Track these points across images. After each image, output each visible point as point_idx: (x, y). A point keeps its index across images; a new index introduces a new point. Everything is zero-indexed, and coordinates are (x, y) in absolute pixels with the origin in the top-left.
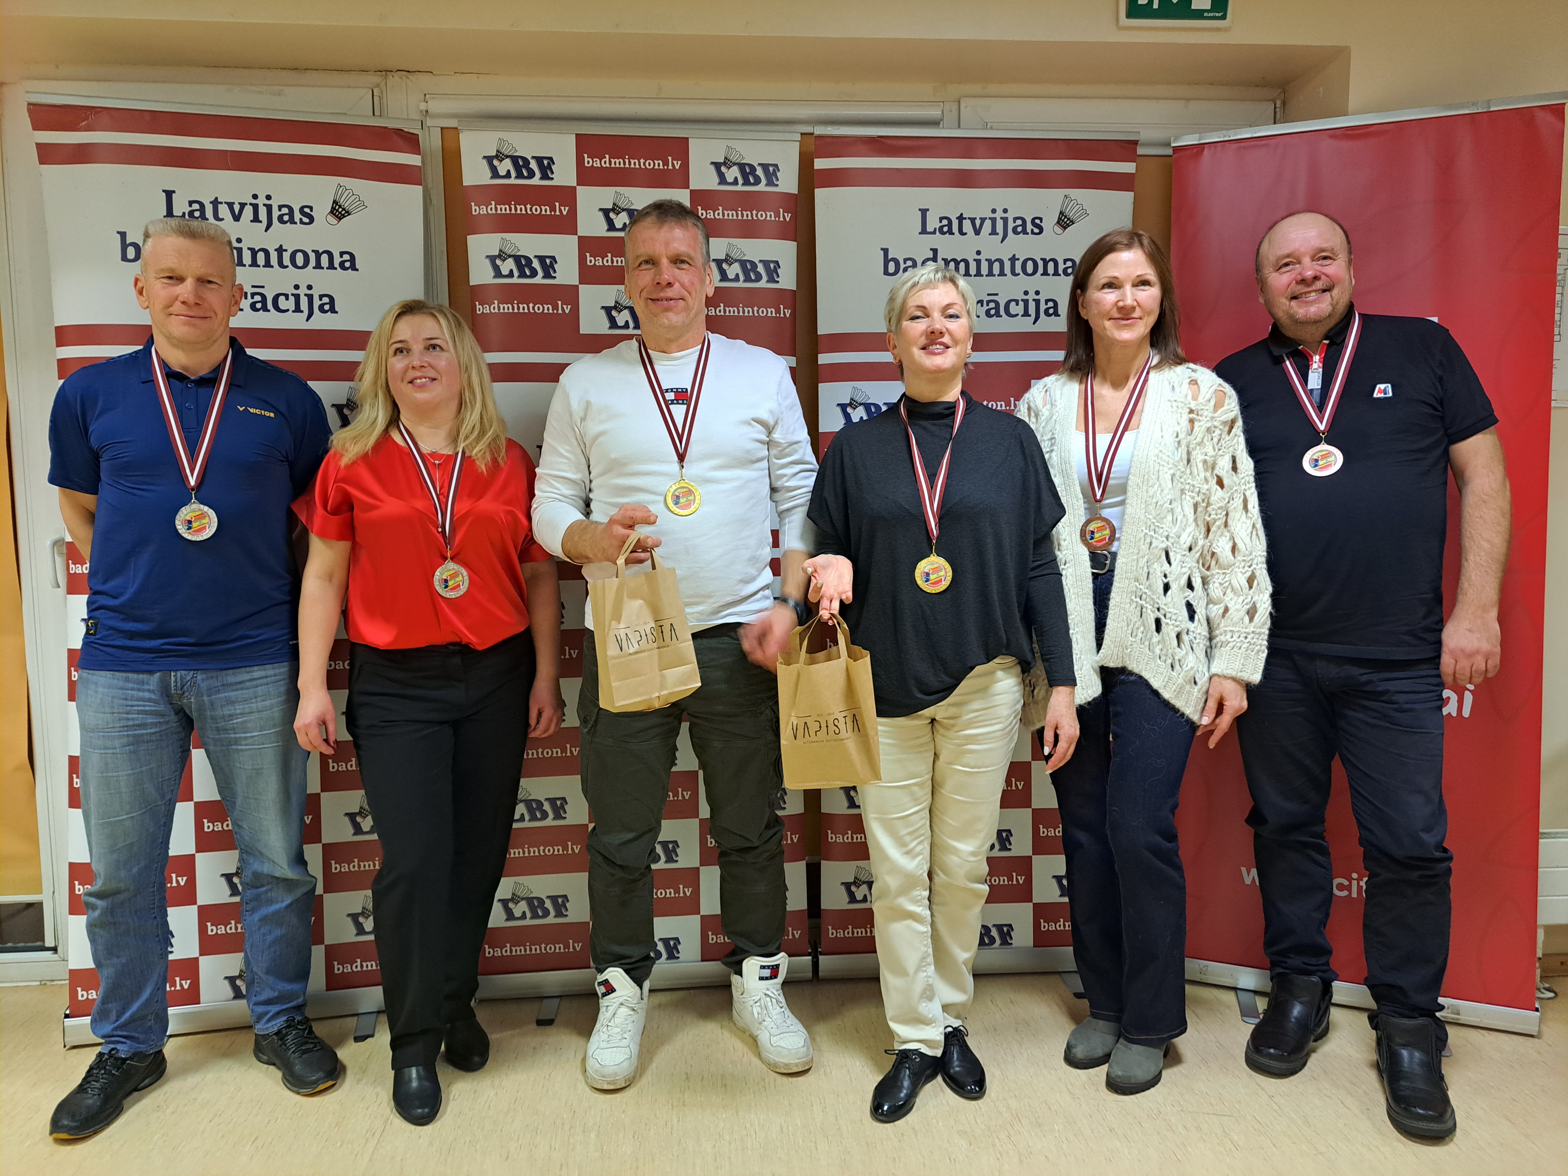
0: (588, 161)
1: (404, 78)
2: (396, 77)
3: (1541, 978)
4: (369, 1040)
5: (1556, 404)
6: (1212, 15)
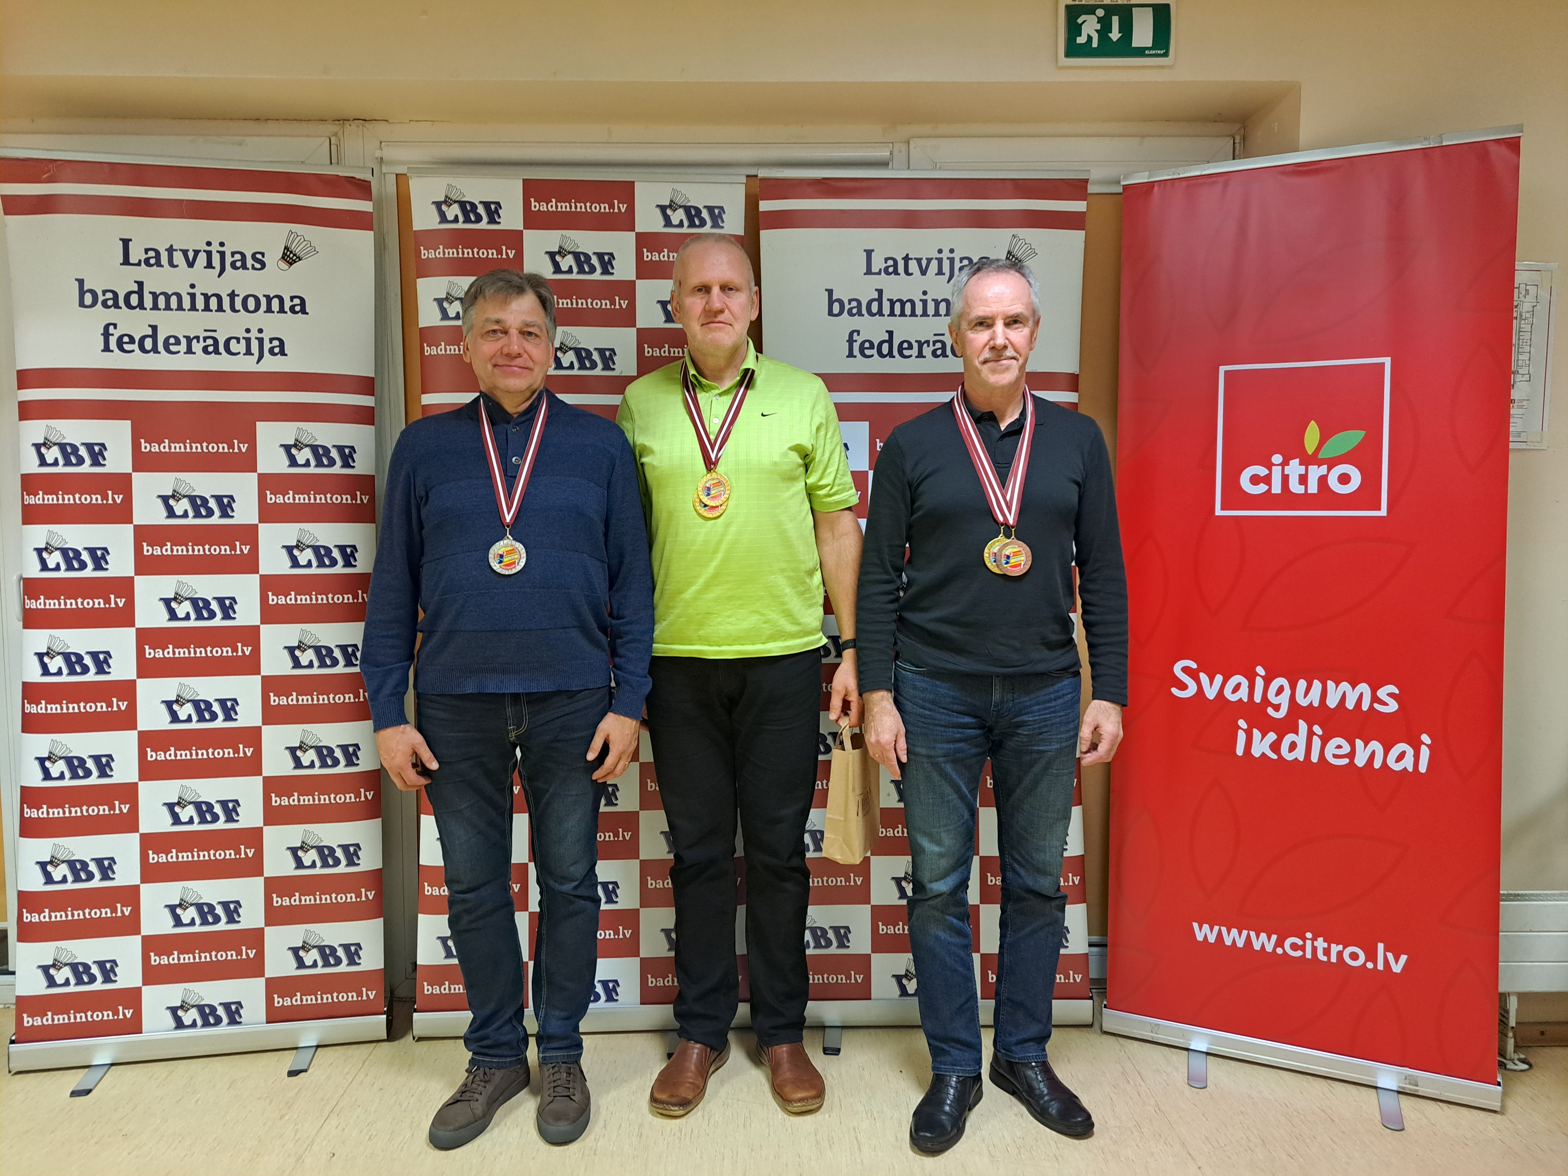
0: (535, 205)
1: (361, 127)
2: (354, 126)
3: (1517, 1047)
4: (302, 1075)
5: (1523, 446)
6: (1154, 52)
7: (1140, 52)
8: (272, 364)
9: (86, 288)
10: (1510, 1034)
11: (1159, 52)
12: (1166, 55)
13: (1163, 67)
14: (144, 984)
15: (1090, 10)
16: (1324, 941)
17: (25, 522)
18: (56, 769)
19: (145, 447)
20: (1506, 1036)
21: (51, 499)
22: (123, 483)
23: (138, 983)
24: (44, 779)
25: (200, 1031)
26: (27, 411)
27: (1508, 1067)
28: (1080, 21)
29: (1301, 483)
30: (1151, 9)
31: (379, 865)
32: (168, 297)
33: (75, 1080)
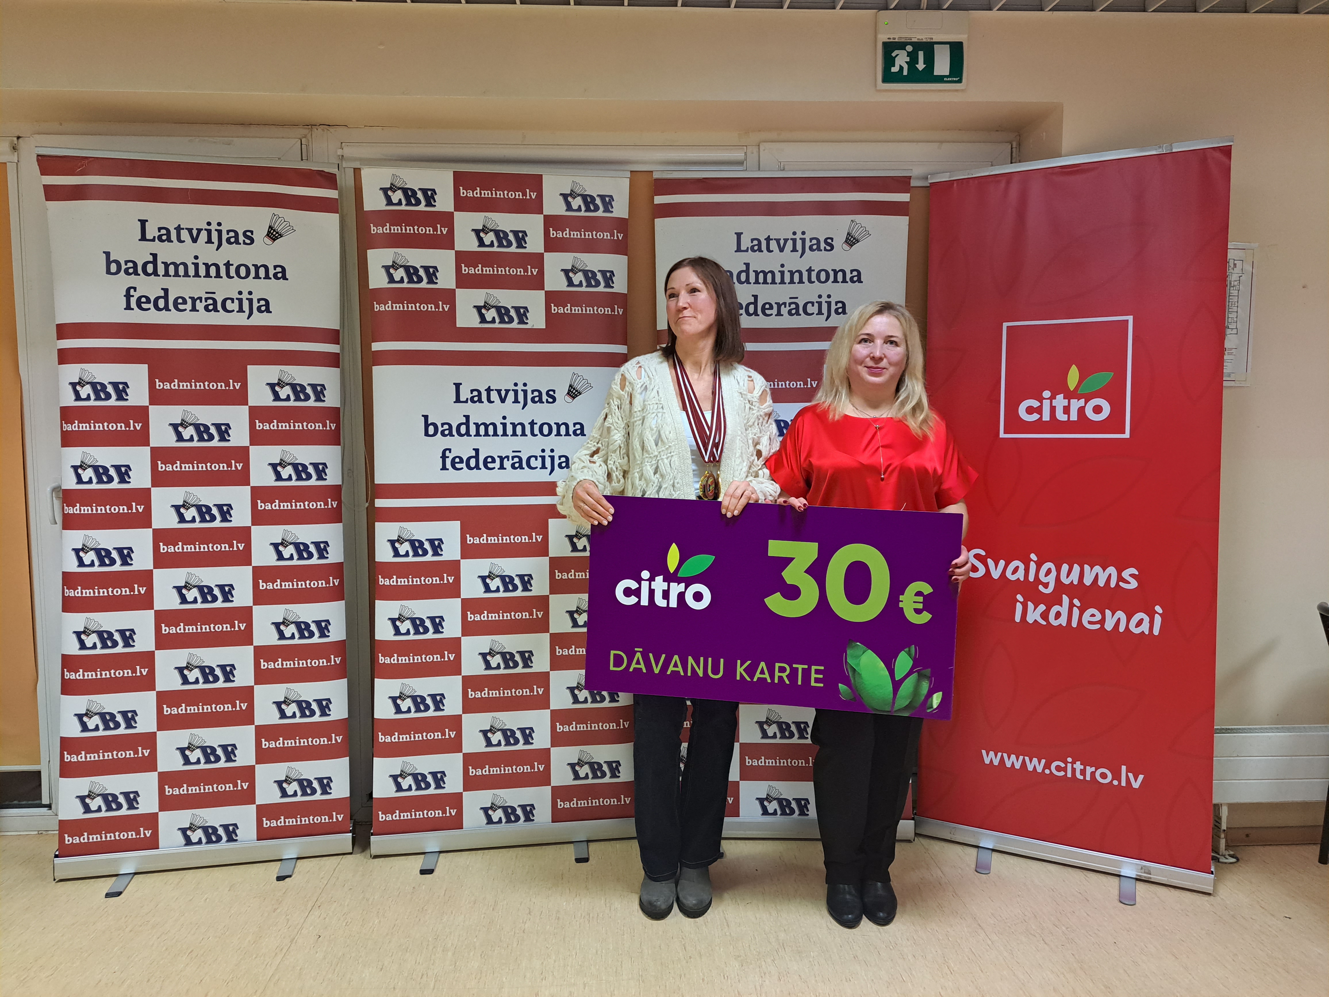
0: (463, 192)
1: (326, 131)
2: (320, 130)
3: (1228, 847)
4: (287, 880)
5: (1232, 384)
6: (951, 79)
7: (940, 79)
8: (259, 319)
9: (111, 260)
10: (1223, 836)
11: (954, 79)
12: (960, 81)
13: (957, 91)
14: (160, 811)
15: (901, 46)
16: (1081, 764)
17: (64, 445)
18: (90, 640)
19: (159, 385)
20: (1219, 837)
21: (84, 427)
22: (141, 414)
23: (155, 809)
24: (80, 649)
25: (204, 847)
26: (65, 357)
27: (1221, 860)
28: (894, 54)
29: (1064, 413)
30: (948, 46)
31: (346, 715)
32: (176, 266)
33: (107, 885)
